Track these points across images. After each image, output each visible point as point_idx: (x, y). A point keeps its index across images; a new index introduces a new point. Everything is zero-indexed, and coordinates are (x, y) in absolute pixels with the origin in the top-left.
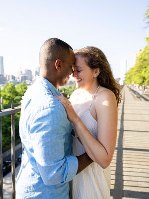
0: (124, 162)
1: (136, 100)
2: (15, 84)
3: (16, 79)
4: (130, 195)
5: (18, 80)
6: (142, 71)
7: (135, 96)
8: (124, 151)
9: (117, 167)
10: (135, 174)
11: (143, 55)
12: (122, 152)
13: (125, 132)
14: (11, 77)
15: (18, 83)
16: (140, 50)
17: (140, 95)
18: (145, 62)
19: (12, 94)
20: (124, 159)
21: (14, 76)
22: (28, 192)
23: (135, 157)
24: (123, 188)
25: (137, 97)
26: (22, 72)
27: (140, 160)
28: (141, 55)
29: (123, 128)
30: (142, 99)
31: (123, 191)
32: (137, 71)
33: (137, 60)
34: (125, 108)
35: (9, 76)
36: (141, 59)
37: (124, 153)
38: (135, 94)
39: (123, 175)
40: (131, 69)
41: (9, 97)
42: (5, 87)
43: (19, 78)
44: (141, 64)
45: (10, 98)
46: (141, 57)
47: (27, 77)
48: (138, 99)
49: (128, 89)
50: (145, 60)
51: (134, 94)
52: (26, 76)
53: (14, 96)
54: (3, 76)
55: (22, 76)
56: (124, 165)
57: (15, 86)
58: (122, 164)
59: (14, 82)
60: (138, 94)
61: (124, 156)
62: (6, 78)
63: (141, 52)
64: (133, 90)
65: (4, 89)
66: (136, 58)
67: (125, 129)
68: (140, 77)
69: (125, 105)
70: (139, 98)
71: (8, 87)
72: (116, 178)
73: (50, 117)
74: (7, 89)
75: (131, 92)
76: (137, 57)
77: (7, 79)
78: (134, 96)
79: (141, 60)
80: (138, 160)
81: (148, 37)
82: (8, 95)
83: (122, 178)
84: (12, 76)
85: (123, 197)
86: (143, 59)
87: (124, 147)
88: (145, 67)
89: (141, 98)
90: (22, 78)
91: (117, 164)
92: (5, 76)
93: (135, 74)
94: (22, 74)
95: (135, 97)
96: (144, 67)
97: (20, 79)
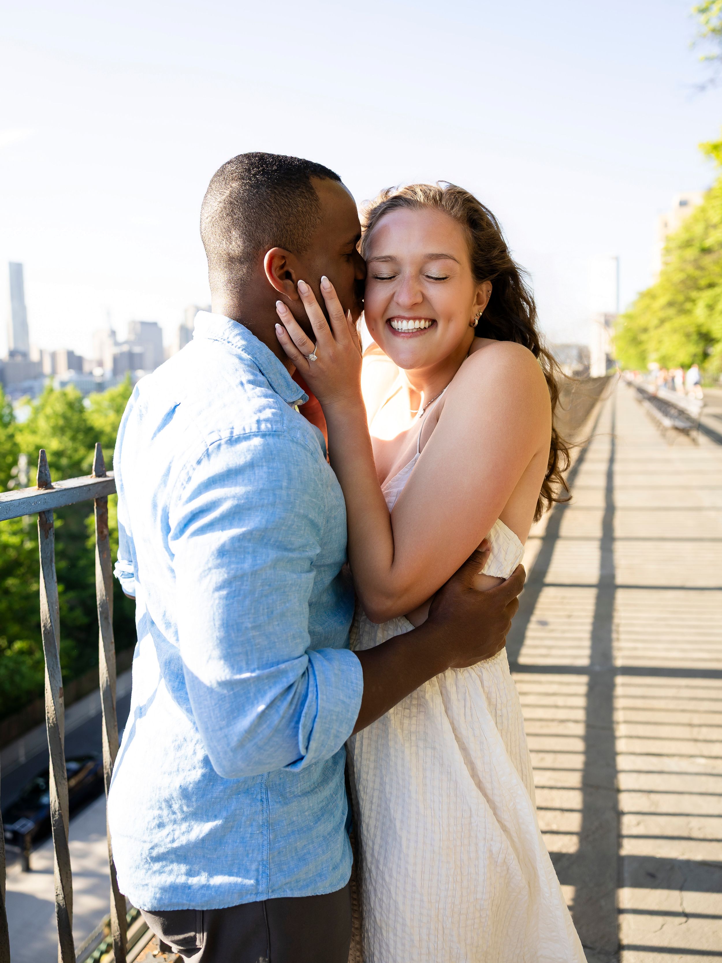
0: (621, 730)
1: (671, 443)
2: (86, 393)
3: (87, 367)
4: (652, 876)
5: (98, 372)
6: (693, 301)
7: (667, 422)
8: (620, 680)
9: (587, 752)
10: (674, 783)
11: (699, 229)
12: (612, 686)
13: (621, 596)
14: (62, 362)
15: (101, 387)
16: (683, 204)
17: (688, 418)
18: (707, 260)
19: (73, 439)
20: (619, 716)
21: (78, 352)
22: (161, 825)
23: (672, 705)
24: (619, 846)
25: (676, 429)
26: (113, 333)
27: (696, 719)
28: (688, 228)
29: (613, 577)
30: (702, 439)
31: (621, 859)
32: (671, 304)
33: (668, 251)
34: (618, 481)
35: (53, 356)
36: (688, 244)
37: (619, 691)
38: (666, 414)
39: (618, 791)
40: (643, 295)
41: (58, 454)
42: (37, 411)
43: (100, 364)
44: (691, 270)
45: (64, 461)
46: (685, 236)
47: (141, 355)
48: (682, 439)
49: (632, 393)
50: (706, 251)
51: (659, 415)
52: (137, 349)
53: (82, 451)
54: (25, 355)
55: (116, 350)
56: (621, 745)
57: (87, 403)
58: (611, 738)
59: (78, 385)
60: (682, 413)
61: (619, 703)
62: (40, 364)
63: (688, 212)
64: (654, 399)
65: (34, 420)
66: (662, 245)
67: (620, 579)
68: (688, 335)
69: (618, 467)
70: (685, 431)
71: (48, 410)
72: (585, 802)
73: (261, 472)
74: (48, 417)
75: (647, 405)
76: (668, 239)
77: (47, 368)
78: (658, 424)
79: (691, 253)
80: (684, 718)
81: (716, 139)
82: (54, 444)
83: (615, 803)
84: (70, 355)
85: (621, 885)
86: (697, 244)
87: (619, 662)
88: (711, 286)
89: (694, 434)
90: (116, 360)
91: (587, 738)
92: (34, 357)
93: (662, 321)
94: (117, 344)
95: (663, 431)
96: (703, 282)
97: (109, 365)
